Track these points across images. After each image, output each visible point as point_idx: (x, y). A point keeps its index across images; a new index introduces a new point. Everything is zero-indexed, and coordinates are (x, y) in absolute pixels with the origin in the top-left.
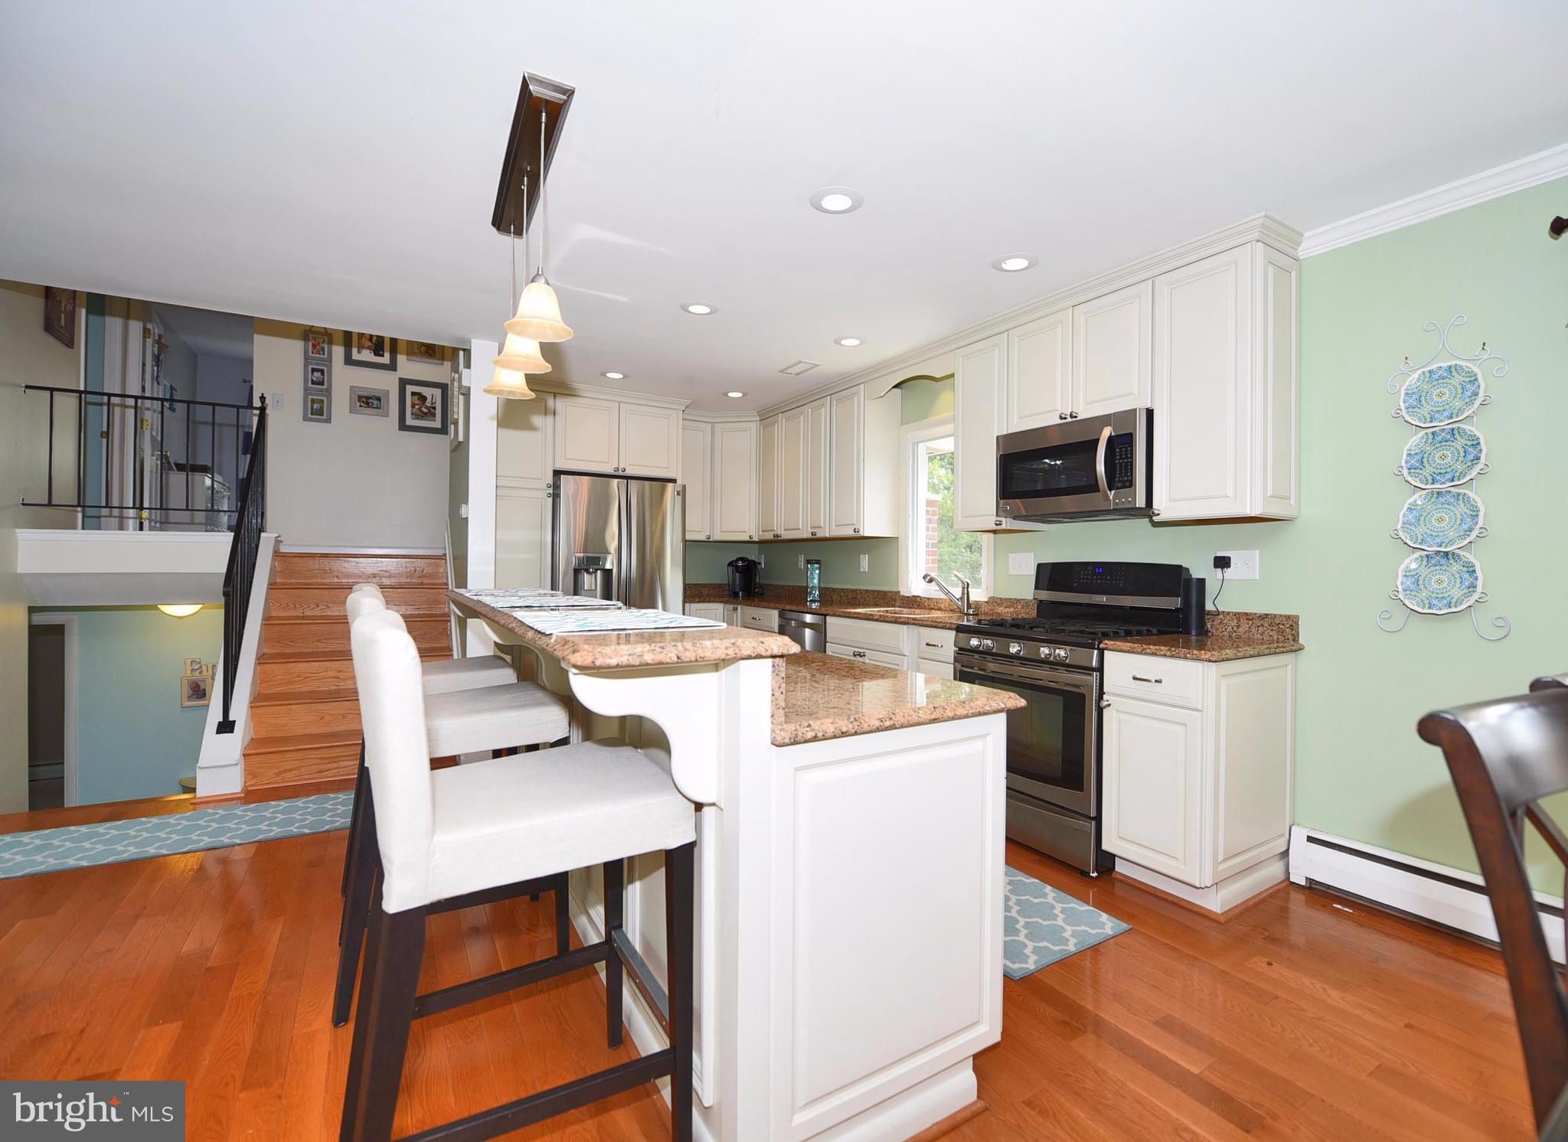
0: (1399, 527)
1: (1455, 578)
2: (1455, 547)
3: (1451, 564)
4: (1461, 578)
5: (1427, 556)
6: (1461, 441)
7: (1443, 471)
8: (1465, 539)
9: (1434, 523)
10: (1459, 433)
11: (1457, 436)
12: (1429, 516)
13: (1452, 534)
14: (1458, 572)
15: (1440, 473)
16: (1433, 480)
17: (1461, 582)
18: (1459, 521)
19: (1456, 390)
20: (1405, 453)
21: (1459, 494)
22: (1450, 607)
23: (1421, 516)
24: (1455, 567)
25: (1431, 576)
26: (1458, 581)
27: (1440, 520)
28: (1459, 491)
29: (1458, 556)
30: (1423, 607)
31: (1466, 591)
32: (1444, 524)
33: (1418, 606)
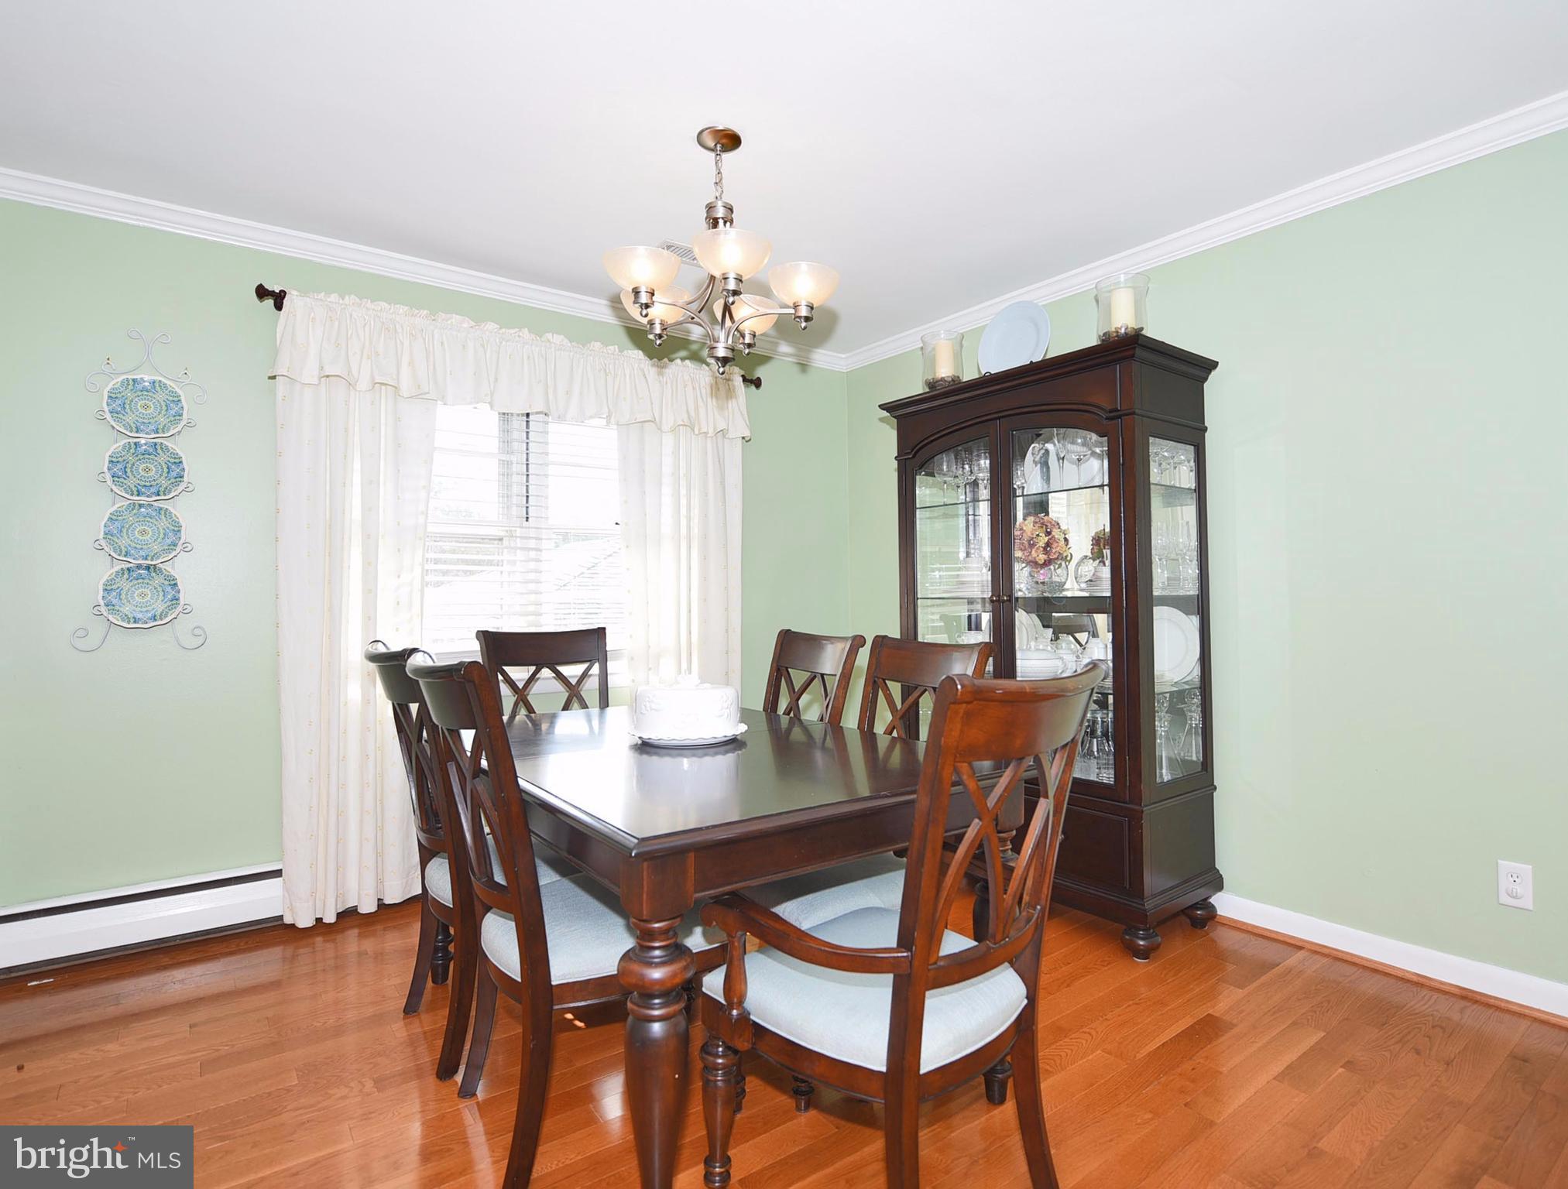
0: (102, 535)
1: (158, 592)
2: (160, 561)
3: (153, 577)
4: (163, 591)
5: (128, 569)
6: (163, 458)
7: (148, 484)
8: (170, 553)
9: (137, 535)
10: (162, 448)
11: (159, 451)
12: (131, 528)
13: (156, 548)
14: (160, 586)
15: (145, 486)
16: (138, 491)
17: (164, 596)
18: (162, 536)
19: (161, 406)
20: (107, 459)
21: (161, 509)
22: (156, 620)
23: (123, 527)
24: (158, 580)
25: (133, 589)
26: (161, 594)
27: (143, 533)
28: (162, 506)
29: (160, 569)
30: (129, 622)
31: (169, 603)
32: (145, 536)
33: (123, 620)
